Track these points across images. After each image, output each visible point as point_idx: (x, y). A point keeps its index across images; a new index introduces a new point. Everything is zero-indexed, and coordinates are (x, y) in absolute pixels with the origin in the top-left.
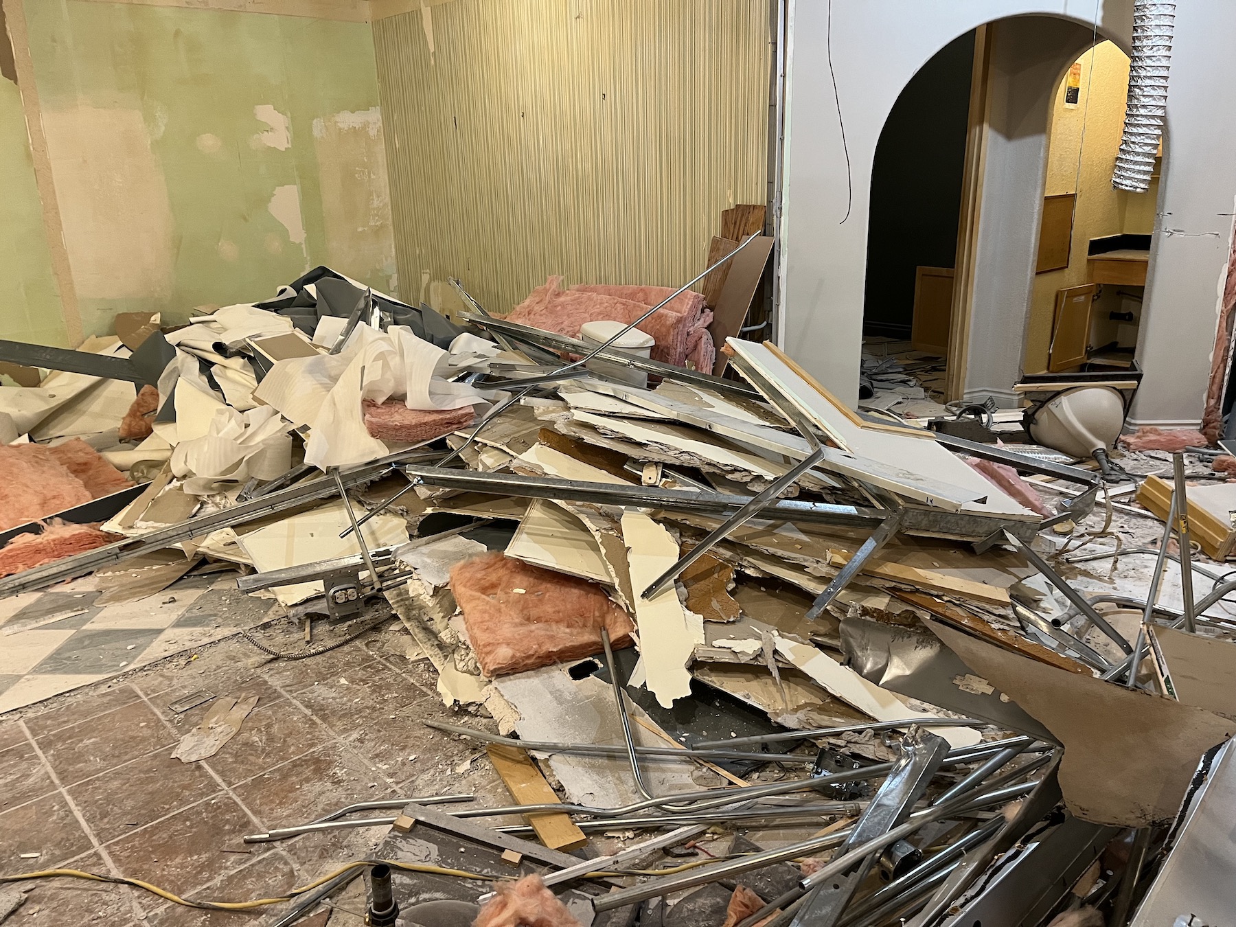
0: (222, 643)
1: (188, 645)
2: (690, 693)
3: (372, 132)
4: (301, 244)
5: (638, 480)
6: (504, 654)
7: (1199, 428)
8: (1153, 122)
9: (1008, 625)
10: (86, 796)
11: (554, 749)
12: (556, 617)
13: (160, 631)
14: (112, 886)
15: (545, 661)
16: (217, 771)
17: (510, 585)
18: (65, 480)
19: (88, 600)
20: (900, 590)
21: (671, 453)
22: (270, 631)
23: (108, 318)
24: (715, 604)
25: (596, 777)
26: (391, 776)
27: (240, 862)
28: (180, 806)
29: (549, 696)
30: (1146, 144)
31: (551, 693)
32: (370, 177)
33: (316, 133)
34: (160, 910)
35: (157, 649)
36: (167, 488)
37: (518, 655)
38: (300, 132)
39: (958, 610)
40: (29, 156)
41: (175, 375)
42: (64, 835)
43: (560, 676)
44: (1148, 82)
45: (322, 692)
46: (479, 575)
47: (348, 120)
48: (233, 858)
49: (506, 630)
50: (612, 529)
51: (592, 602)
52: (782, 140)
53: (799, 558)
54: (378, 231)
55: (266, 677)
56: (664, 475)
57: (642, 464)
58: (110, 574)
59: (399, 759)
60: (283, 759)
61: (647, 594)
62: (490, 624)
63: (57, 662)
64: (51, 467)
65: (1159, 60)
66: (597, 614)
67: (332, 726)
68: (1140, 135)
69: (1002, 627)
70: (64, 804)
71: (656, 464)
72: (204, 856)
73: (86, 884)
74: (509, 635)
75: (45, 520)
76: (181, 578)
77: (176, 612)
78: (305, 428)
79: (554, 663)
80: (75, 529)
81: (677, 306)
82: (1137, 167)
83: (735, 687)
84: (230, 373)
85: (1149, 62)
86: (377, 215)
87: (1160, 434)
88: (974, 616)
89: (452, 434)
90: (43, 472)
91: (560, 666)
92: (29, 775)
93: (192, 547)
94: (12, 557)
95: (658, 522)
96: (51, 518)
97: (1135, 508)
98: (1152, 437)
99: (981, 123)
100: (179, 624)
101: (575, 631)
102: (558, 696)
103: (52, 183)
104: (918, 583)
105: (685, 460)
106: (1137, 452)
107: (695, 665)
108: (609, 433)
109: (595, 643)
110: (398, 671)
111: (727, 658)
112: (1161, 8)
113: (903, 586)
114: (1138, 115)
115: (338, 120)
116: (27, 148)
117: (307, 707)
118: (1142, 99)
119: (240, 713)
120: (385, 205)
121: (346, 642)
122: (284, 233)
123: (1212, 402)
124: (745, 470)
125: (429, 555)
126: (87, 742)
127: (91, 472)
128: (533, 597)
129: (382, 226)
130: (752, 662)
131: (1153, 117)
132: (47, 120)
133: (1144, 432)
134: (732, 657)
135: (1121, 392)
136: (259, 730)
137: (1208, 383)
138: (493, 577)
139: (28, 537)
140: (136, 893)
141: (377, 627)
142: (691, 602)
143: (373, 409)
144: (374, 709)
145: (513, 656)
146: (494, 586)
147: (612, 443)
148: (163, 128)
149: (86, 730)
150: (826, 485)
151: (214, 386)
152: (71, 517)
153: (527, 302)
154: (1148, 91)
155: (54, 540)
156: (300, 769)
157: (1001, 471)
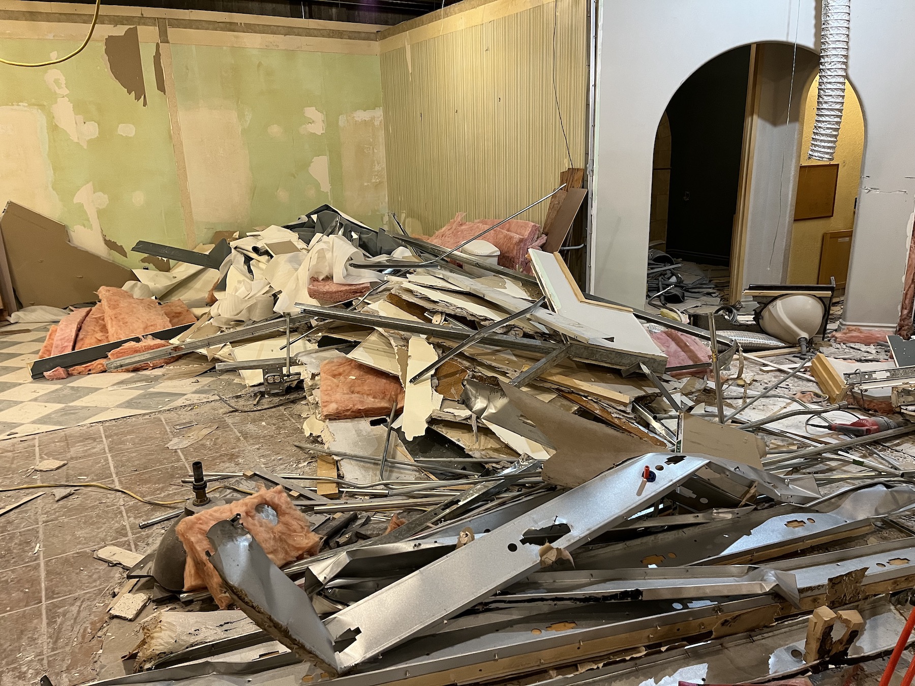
0: (213, 402)
1: (196, 401)
2: (424, 434)
3: (377, 123)
4: (328, 192)
5: (430, 321)
6: (332, 408)
7: (895, 330)
8: (833, 113)
9: (623, 416)
10: (118, 458)
11: (344, 456)
12: (368, 392)
13: (185, 395)
14: (113, 492)
15: (357, 415)
16: (183, 454)
17: (349, 374)
18: (160, 317)
19: (156, 379)
20: (562, 391)
21: (452, 308)
22: (239, 400)
23: (210, 234)
24: (453, 391)
25: (363, 472)
26: (264, 464)
27: (176, 489)
28: (160, 465)
29: (354, 432)
30: (828, 128)
31: (356, 431)
32: (373, 151)
33: (341, 123)
34: (131, 503)
35: (180, 402)
36: (207, 323)
37: (340, 408)
38: (331, 124)
39: (595, 405)
40: (170, 137)
41: (229, 264)
42: (101, 472)
43: (364, 424)
44: (829, 86)
45: (251, 428)
46: (333, 368)
47: (362, 116)
48: (174, 487)
49: (338, 396)
50: (404, 346)
51: (391, 387)
52: (594, 126)
53: (504, 368)
54: (377, 186)
55: (226, 419)
56: (445, 320)
57: (434, 313)
58: (172, 367)
59: (273, 458)
60: (217, 452)
61: (414, 380)
62: (331, 392)
63: (129, 404)
64: (156, 311)
65: (836, 71)
66: (393, 393)
67: (247, 441)
68: (823, 122)
69: (618, 416)
70: (106, 460)
71: (442, 313)
72: (161, 485)
73: (102, 490)
74: (339, 398)
75: (143, 336)
76: (206, 372)
77: (197, 387)
78: (280, 292)
79: (362, 417)
80: (158, 341)
81: (523, 232)
82: (823, 144)
83: (453, 435)
84: (261, 265)
85: (829, 73)
86: (377, 175)
87: (861, 332)
88: (603, 409)
89: (357, 299)
90: (150, 312)
91: (366, 419)
92: (95, 448)
93: (212, 355)
94: (122, 353)
95: (430, 343)
96: (147, 335)
97: (807, 376)
98: (854, 334)
99: (752, 115)
100: (195, 392)
101: (377, 400)
102: (359, 432)
103: (183, 153)
104: (573, 387)
105: (458, 312)
106: (842, 344)
107: (432, 421)
108: (419, 294)
109: (386, 408)
110: (294, 421)
111: (449, 418)
112: (836, 37)
113: (563, 389)
114: (822, 109)
115: (355, 116)
116: (169, 132)
117: (239, 433)
118: (825, 98)
119: (206, 432)
120: (383, 169)
121: (275, 407)
122: (317, 186)
123: (905, 312)
124: (493, 320)
125: (315, 359)
126: (128, 437)
127: (181, 318)
128: (359, 382)
129: (380, 182)
130: (464, 422)
131: (832, 110)
132: (183, 117)
133: (849, 331)
134: (453, 418)
135: (821, 299)
136: (212, 440)
137: (902, 298)
138: (341, 370)
139: (133, 343)
140: (123, 496)
141: (294, 402)
142: (439, 389)
143: (315, 283)
144: (272, 436)
145: (337, 409)
146: (340, 374)
147: (418, 300)
148: (249, 122)
149: (129, 433)
150: (539, 331)
151: (250, 271)
152: (156, 336)
153: (444, 229)
154: (830, 92)
155: (145, 346)
156: (222, 457)
157: (682, 337)
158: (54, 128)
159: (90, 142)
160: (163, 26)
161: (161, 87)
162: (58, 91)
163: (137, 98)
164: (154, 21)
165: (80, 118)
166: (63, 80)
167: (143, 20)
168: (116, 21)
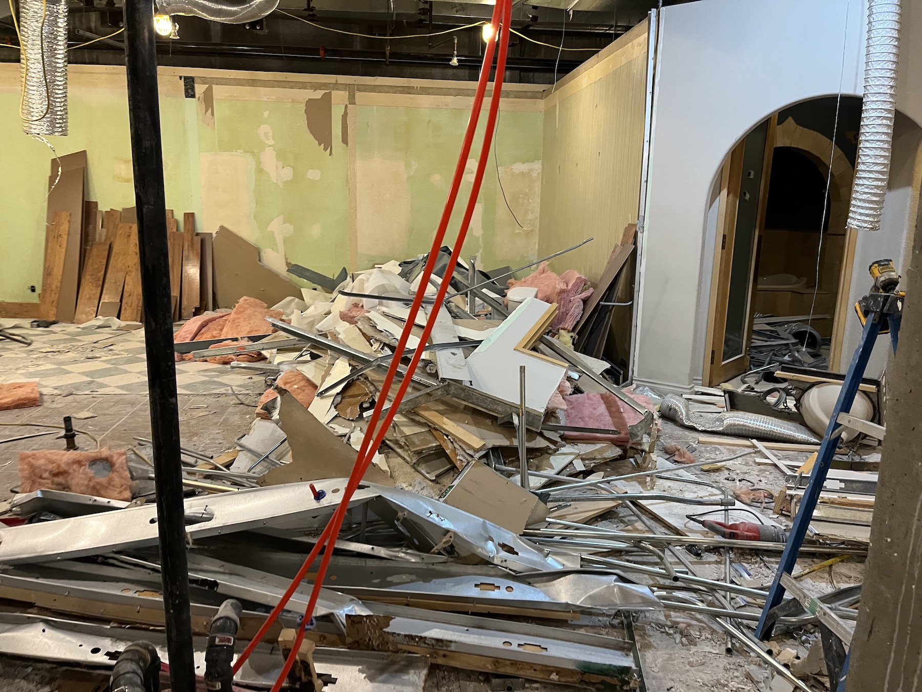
0: (241, 395)
1: (229, 392)
4: (479, 237)
8: (871, 175)
11: (247, 449)
13: (229, 386)
20: (430, 427)
21: (390, 338)
24: (348, 409)
25: (250, 463)
32: (528, 201)
33: (499, 175)
35: (219, 390)
39: (450, 445)
40: (347, 181)
47: (519, 168)
50: (332, 364)
52: (647, 181)
54: (528, 234)
55: (230, 408)
57: (377, 341)
61: (320, 395)
69: (462, 458)
71: (381, 341)
75: (242, 338)
80: (249, 343)
85: (867, 130)
88: (454, 450)
96: (245, 337)
103: (356, 195)
104: (439, 425)
105: (393, 342)
108: (373, 323)
113: (432, 425)
115: (513, 167)
116: (347, 177)
128: (299, 391)
131: (870, 172)
132: (359, 165)
135: (866, 394)
139: (230, 341)
142: (337, 406)
146: (290, 382)
148: (414, 171)
152: (250, 338)
153: (530, 276)
154: (868, 152)
155: (237, 345)
157: (619, 403)
158: (260, 171)
159: (285, 183)
160: (352, 91)
161: (345, 140)
162: (267, 142)
163: (325, 149)
164: (346, 87)
165: (280, 164)
166: (271, 134)
167: (336, 86)
168: (316, 87)
